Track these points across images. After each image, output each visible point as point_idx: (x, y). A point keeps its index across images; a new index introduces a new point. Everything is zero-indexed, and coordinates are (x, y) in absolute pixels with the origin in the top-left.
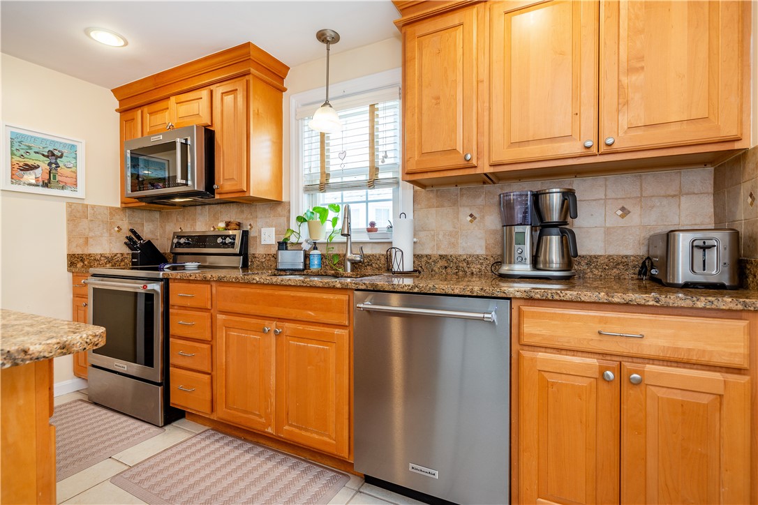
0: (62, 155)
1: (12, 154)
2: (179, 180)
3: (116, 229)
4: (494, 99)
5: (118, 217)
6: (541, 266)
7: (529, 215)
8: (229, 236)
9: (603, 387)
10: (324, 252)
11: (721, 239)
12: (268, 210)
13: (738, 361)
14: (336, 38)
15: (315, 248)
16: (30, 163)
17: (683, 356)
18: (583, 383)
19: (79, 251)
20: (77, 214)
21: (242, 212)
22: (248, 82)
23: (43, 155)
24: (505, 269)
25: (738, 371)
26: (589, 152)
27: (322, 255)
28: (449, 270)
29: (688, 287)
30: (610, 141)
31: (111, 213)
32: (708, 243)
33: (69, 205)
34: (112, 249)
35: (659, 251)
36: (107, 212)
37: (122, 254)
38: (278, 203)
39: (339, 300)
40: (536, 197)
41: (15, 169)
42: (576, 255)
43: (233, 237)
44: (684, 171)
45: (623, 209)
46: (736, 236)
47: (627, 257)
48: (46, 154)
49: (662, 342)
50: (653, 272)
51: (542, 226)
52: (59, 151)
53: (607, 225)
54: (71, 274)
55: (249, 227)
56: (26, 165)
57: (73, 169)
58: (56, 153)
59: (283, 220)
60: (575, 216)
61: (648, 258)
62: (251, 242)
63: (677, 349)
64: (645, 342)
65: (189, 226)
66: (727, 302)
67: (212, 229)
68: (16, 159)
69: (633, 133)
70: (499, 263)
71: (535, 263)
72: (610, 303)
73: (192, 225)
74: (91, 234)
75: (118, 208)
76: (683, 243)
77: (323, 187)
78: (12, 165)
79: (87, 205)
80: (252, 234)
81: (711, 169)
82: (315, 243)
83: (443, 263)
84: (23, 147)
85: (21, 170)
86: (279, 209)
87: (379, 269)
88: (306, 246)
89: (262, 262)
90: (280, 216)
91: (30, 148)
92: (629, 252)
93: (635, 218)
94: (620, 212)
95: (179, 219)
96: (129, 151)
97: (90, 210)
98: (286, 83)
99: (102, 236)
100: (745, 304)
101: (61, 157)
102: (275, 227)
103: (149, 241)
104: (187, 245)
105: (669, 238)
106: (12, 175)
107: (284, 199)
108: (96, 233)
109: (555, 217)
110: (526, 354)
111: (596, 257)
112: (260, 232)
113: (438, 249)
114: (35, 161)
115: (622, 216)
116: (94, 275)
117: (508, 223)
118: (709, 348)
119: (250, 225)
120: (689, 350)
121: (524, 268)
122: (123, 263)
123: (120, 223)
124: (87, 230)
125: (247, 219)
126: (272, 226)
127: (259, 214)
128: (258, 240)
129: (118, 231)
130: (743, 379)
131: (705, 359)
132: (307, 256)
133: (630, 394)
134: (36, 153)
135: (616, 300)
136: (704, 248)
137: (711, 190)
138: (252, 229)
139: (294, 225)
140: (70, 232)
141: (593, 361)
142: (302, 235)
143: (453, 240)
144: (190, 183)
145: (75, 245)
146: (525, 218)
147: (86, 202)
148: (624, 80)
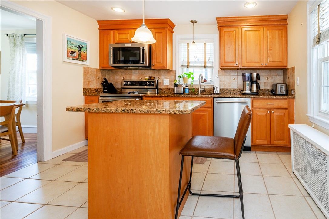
0: (82, 47)
1: (68, 47)
2: (141, 62)
3: (98, 78)
4: (243, 51)
5: (98, 73)
6: (252, 91)
7: (249, 79)
8: (152, 82)
9: (268, 114)
10: (190, 88)
11: (284, 86)
12: (166, 73)
13: (287, 107)
14: (196, 22)
15: (187, 86)
16: (73, 50)
17: (280, 107)
18: (264, 114)
19: (86, 87)
20: (87, 71)
21: (155, 73)
22: (166, 31)
23: (77, 47)
24: (244, 92)
25: (287, 109)
26: (262, 66)
27: (189, 89)
28: (228, 93)
29: (280, 95)
30: (266, 64)
31: (96, 71)
32: (283, 86)
33: (84, 68)
34: (97, 86)
35: (275, 88)
36: (95, 71)
37: (100, 88)
38: (171, 71)
39: (209, 101)
40: (251, 74)
41: (68, 53)
42: (259, 89)
43: (153, 82)
44: (278, 70)
45: (267, 78)
46: (286, 85)
47: (268, 89)
48: (78, 47)
49: (277, 105)
50: (274, 92)
51: (252, 82)
52: (82, 46)
53: (264, 82)
54: (84, 97)
55: (158, 79)
56: (72, 51)
57: (86, 53)
58: (81, 46)
59: (173, 77)
60: (259, 80)
61: (272, 89)
62: (159, 84)
63: (278, 106)
64: (274, 105)
65: (128, 77)
66: (285, 97)
67: (140, 79)
68: (69, 49)
69: (270, 63)
70: (243, 91)
71: (251, 91)
72: (269, 98)
73: (129, 77)
74: (90, 80)
75: (98, 69)
76: (278, 86)
77: (188, 67)
78: (68, 51)
79: (89, 68)
80: (160, 81)
81: (282, 70)
82: (187, 85)
83: (227, 91)
84: (71, 44)
85: (70, 53)
86: (171, 73)
87: (208, 93)
88: (184, 86)
89: (164, 91)
90: (171, 75)
91: (73, 44)
92: (269, 88)
93: (270, 80)
94: (267, 79)
95: (123, 74)
96: (112, 48)
97: (90, 70)
98: (174, 30)
99: (93, 81)
100: (287, 97)
101: (82, 48)
102: (169, 79)
103: (111, 83)
104: (130, 85)
105: (276, 85)
106: (68, 55)
107: (174, 69)
108: (92, 79)
109: (255, 80)
110: (254, 110)
111: (262, 89)
112: (163, 81)
113: (225, 87)
114: (74, 50)
115: (267, 80)
116: (101, 96)
117: (244, 81)
118: (283, 105)
119: (158, 78)
120: (280, 106)
121: (248, 92)
122: (100, 92)
123: (99, 75)
124: (89, 78)
125: (157, 75)
126: (168, 79)
127: (162, 74)
128: (162, 83)
129: (99, 79)
130: (287, 110)
131: (282, 107)
132: (184, 89)
133: (272, 115)
134: (75, 46)
135: (269, 97)
136: (282, 87)
137: (282, 75)
138: (160, 79)
139: (177, 78)
140: (84, 79)
141: (266, 110)
142: (181, 82)
143: (229, 85)
144: (145, 63)
145: (85, 85)
146: (248, 80)
147: (89, 67)
148: (269, 51)
